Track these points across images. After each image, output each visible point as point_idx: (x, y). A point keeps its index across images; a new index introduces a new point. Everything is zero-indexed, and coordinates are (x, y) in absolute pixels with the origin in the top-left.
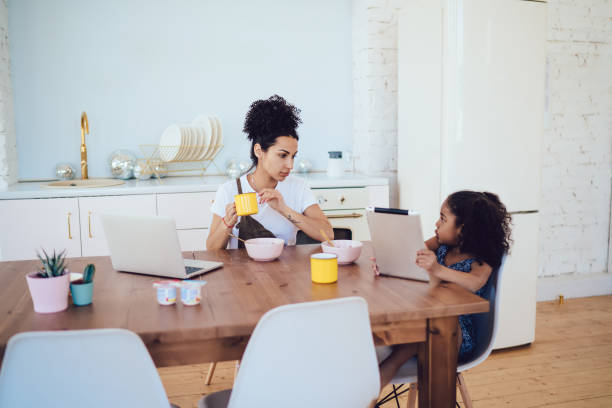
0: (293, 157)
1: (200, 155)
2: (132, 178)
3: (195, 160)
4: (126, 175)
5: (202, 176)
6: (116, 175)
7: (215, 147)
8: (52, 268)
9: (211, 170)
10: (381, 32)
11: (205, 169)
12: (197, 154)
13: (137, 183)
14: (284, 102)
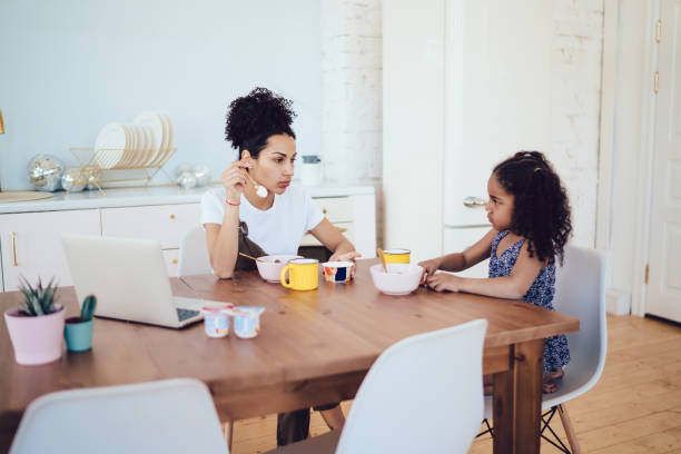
0: (292, 160)
1: (147, 160)
2: (59, 190)
3: (142, 167)
4: (51, 185)
5: (146, 187)
6: (37, 185)
7: (166, 151)
8: (41, 303)
9: (159, 178)
10: (358, 17)
11: (149, 178)
12: (144, 160)
13: (67, 196)
14: (269, 94)
